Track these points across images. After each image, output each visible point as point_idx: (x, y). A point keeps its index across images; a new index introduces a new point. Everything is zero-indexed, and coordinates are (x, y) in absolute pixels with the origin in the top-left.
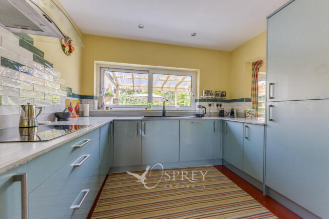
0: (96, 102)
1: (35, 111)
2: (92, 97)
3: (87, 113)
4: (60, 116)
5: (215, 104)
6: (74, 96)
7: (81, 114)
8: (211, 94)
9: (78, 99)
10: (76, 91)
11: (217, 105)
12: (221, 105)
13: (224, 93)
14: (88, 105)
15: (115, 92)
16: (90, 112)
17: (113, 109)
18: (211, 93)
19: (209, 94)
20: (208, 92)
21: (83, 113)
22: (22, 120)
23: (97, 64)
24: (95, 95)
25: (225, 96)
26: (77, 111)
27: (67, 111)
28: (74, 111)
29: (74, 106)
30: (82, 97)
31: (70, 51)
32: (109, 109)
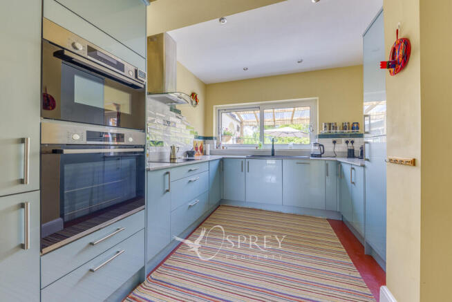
0: (215, 142)
1: (176, 149)
2: (211, 138)
3: (208, 153)
4: (190, 154)
5: (343, 140)
6: (199, 138)
7: (203, 152)
8: (335, 128)
9: (202, 140)
10: (201, 134)
11: (347, 142)
12: (352, 142)
13: (355, 125)
14: (209, 145)
15: (238, 130)
16: (210, 151)
17: (229, 148)
18: (333, 127)
19: (332, 128)
20: (330, 126)
21: (205, 151)
22: (171, 156)
23: (216, 108)
24: (214, 135)
25: (358, 128)
26: (202, 151)
27: (194, 150)
28: (199, 150)
29: (199, 146)
30: (205, 138)
31: (197, 103)
32: (225, 148)
